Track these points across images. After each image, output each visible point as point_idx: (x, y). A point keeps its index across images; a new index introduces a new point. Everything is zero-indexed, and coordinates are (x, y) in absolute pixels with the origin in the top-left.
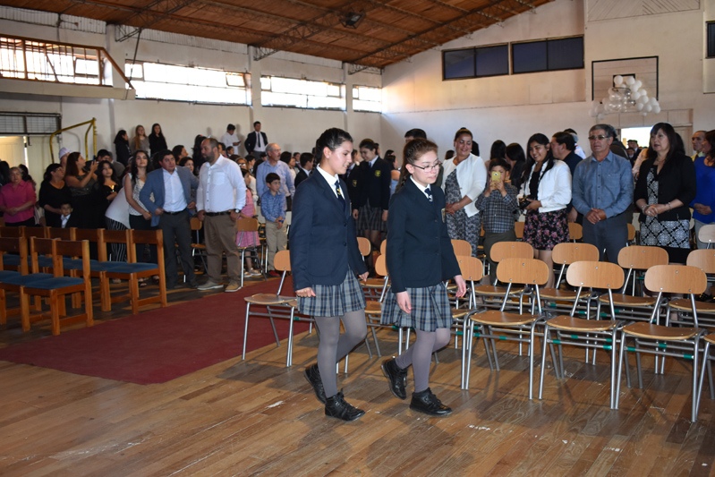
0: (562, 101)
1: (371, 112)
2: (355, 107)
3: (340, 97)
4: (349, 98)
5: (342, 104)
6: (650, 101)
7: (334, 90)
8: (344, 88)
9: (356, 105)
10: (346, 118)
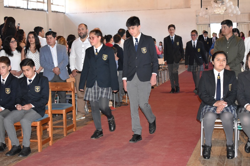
1: (59, 12)
2: (53, 9)
4: (49, 4)
5: (45, 7)
6: (235, 8)
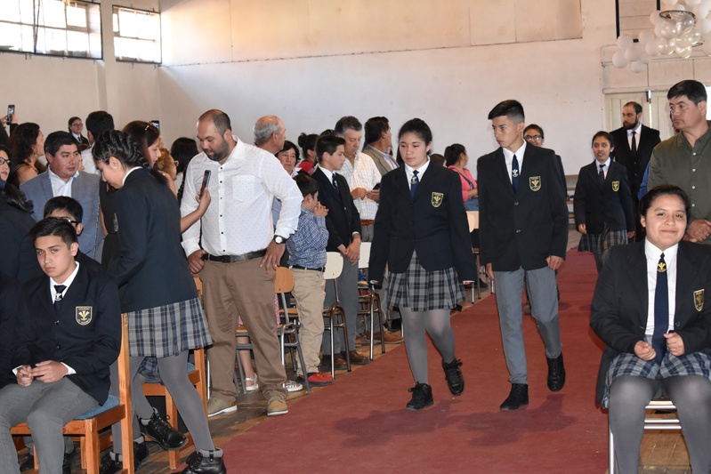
0: (534, 38)
1: (142, 62)
2: (119, 53)
3: (88, 30)
4: (107, 34)
5: (92, 45)
7: (77, 15)
8: (95, 12)
9: (122, 49)
10: (101, 72)
